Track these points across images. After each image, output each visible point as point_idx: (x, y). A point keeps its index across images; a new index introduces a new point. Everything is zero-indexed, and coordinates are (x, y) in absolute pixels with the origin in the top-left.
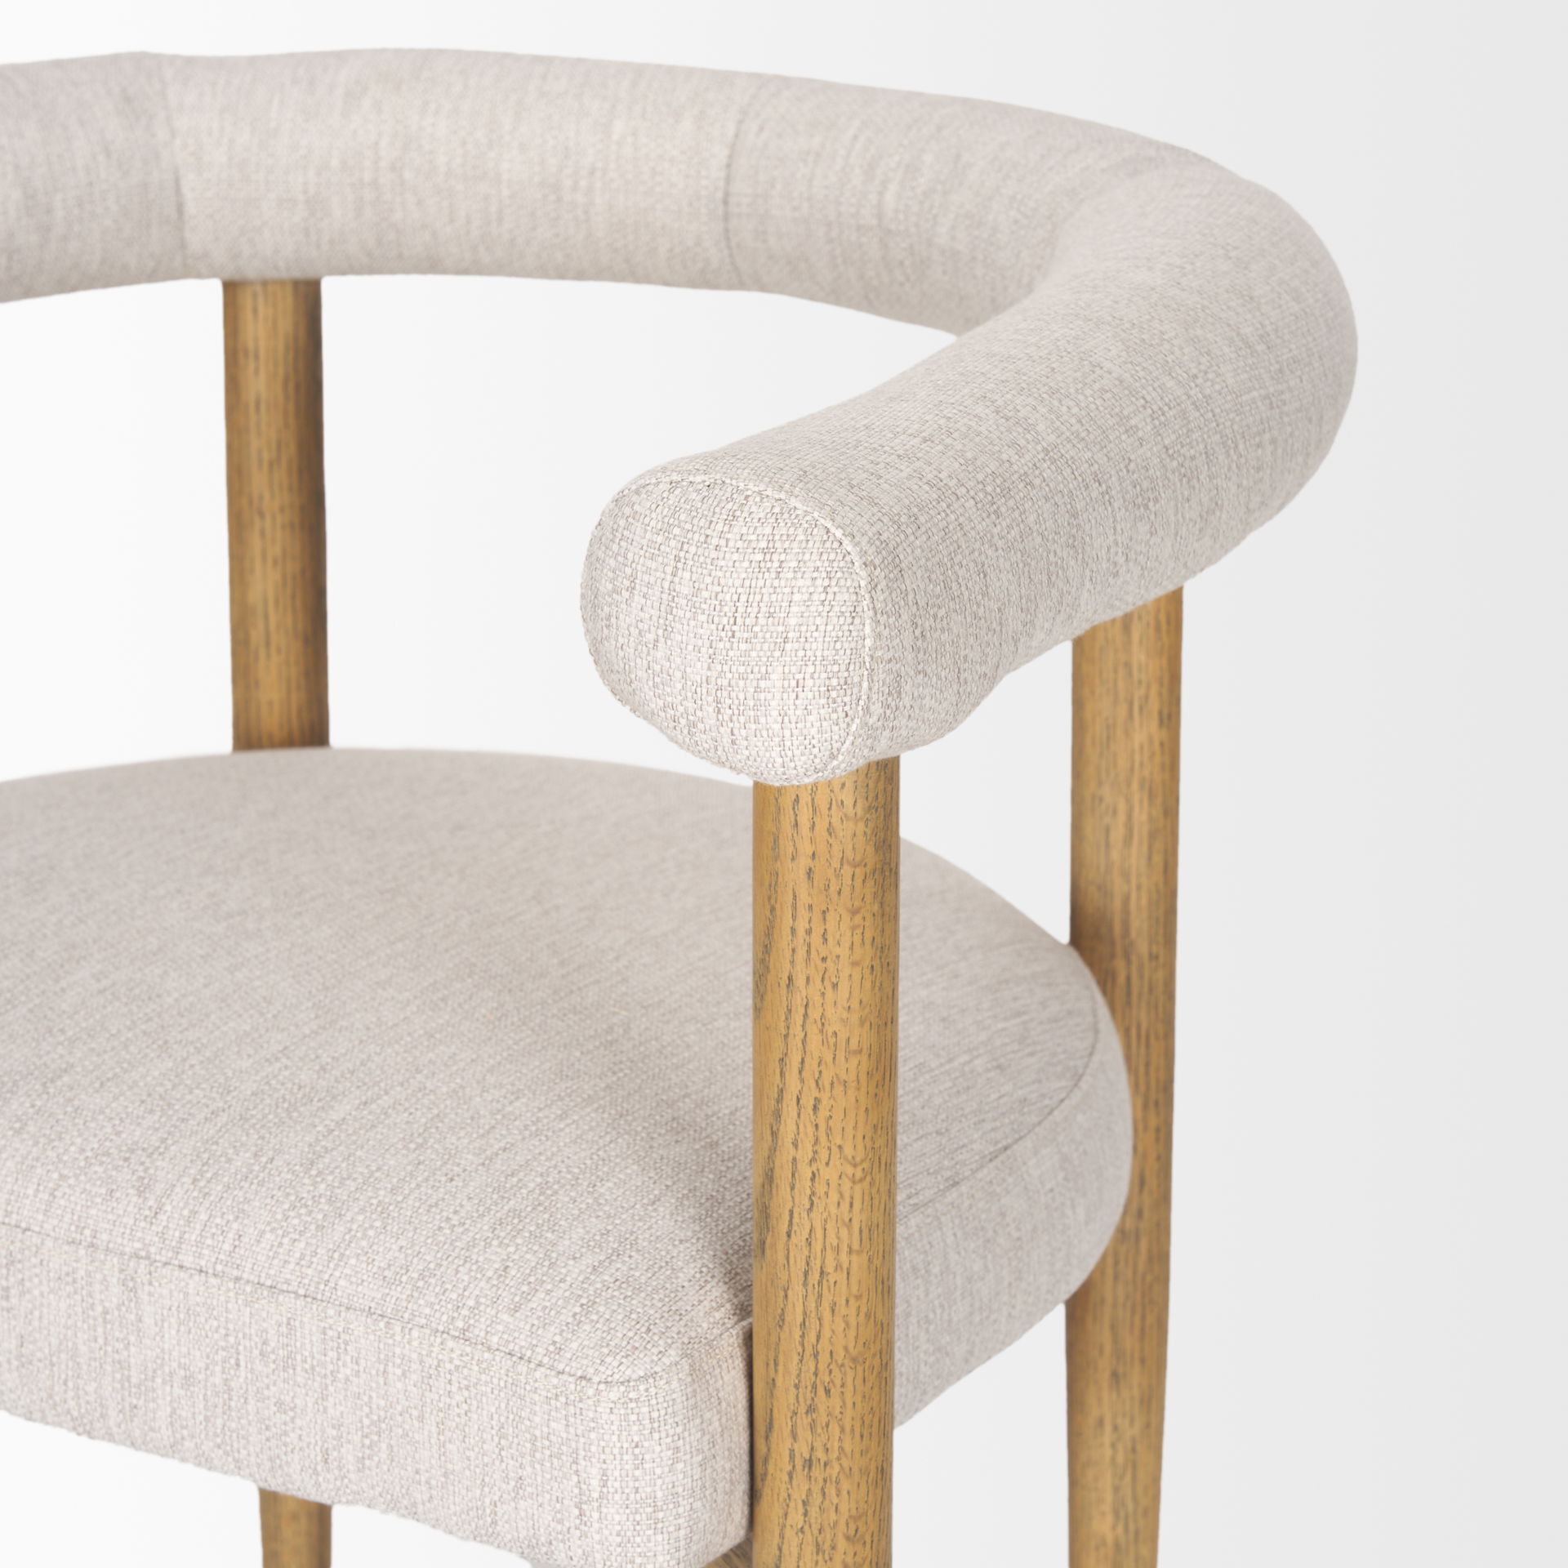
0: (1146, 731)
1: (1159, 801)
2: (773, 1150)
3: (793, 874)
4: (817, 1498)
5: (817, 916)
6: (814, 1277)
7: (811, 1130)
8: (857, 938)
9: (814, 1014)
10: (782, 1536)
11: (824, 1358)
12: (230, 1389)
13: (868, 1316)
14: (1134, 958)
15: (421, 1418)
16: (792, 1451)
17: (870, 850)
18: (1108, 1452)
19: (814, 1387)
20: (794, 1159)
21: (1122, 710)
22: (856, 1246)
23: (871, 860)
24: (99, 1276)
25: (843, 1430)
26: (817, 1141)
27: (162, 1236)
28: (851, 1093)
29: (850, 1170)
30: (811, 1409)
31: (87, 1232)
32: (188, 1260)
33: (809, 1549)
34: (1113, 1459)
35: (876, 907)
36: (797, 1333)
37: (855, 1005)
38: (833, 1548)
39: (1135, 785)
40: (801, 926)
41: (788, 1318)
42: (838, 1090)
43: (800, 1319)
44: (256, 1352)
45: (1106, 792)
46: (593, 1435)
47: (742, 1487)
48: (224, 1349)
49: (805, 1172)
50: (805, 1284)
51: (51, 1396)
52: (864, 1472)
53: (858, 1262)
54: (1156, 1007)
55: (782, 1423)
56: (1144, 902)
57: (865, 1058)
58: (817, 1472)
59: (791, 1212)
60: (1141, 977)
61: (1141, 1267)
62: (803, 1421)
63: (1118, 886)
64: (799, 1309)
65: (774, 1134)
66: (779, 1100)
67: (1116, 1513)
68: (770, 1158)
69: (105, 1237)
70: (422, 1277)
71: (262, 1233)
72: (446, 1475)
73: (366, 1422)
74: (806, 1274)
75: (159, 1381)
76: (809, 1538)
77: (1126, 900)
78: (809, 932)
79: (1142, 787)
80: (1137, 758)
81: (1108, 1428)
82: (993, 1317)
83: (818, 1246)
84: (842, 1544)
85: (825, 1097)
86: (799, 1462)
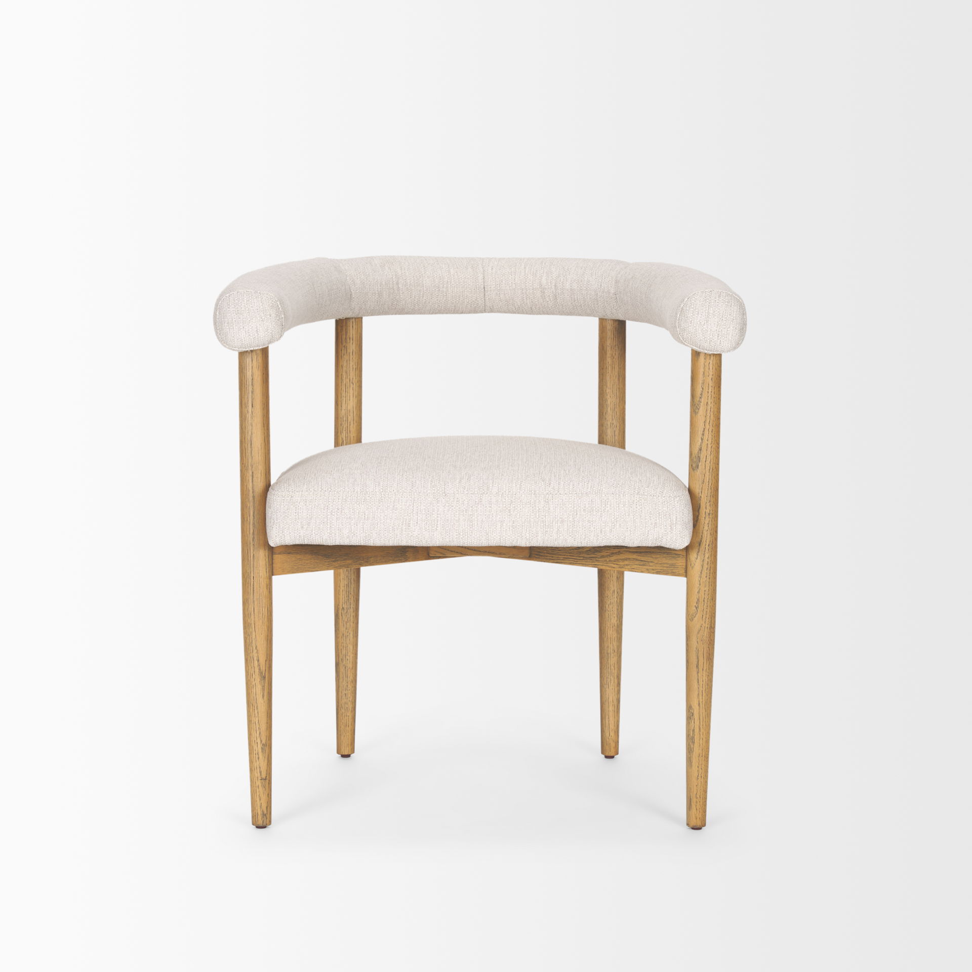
7: (711, 436)
10: (702, 533)
16: (705, 512)
20: (707, 444)
43: (708, 481)
44: (582, 510)
48: (573, 511)
51: (521, 535)
59: (706, 456)
67: (617, 617)
73: (613, 520)
74: (709, 470)
75: (554, 523)
76: (709, 532)
81: (616, 593)
86: (707, 514)
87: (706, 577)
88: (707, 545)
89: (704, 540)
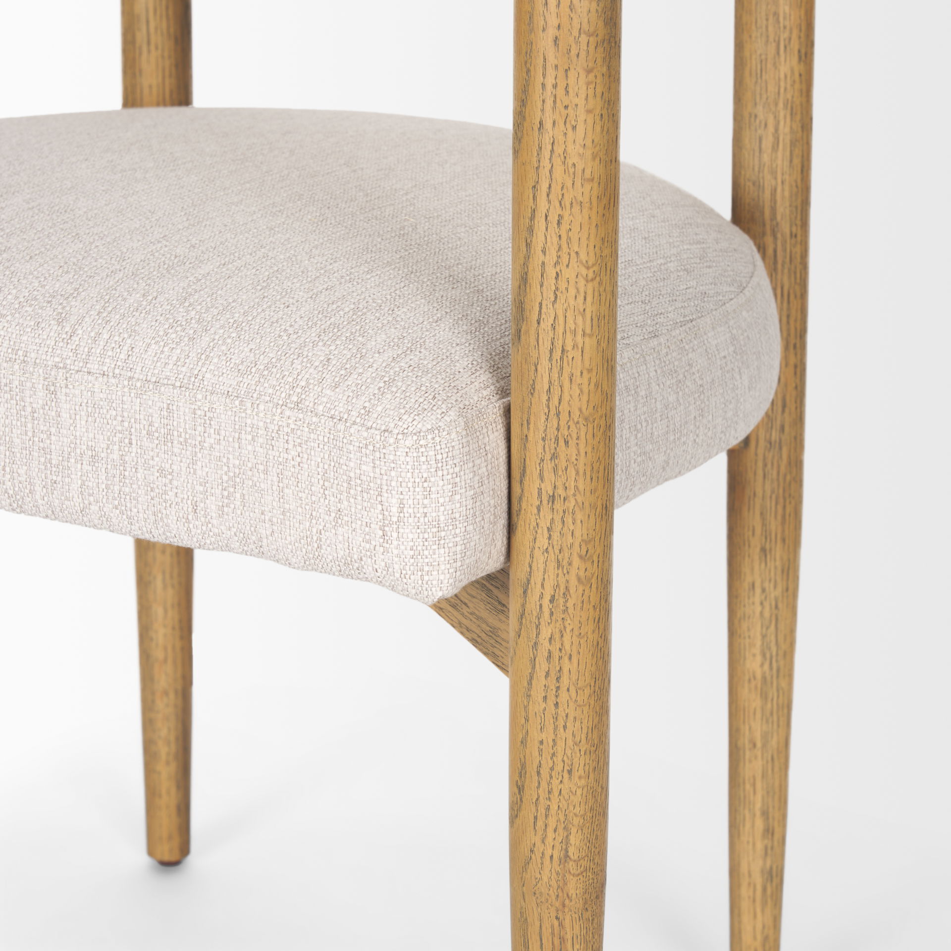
0: (788, 65)
1: (798, 117)
2: (527, 257)
3: (544, 43)
4: (558, 526)
5: (561, 73)
6: (557, 354)
7: (555, 239)
8: (591, 92)
9: (559, 150)
10: (532, 556)
11: (564, 417)
12: (125, 462)
13: (597, 385)
14: (779, 236)
15: (266, 472)
16: (540, 490)
17: (601, 24)
18: (758, 609)
19: (557, 439)
20: (543, 263)
21: (772, 48)
22: (588, 331)
23: (602, 32)
24: (29, 385)
25: (577, 473)
26: (560, 248)
27: (75, 351)
28: (586, 211)
29: (584, 271)
30: (554, 456)
31: (20, 353)
32: (94, 367)
33: (552, 565)
34: (761, 613)
35: (605, 69)
36: (544, 398)
37: (589, 143)
38: (570, 564)
39: (781, 105)
40: (550, 81)
41: (537, 387)
42: (576, 209)
43: (546, 387)
44: (144, 432)
45: (760, 110)
46: (393, 473)
47: (503, 522)
48: (120, 432)
49: (551, 272)
50: (550, 359)
52: (593, 507)
53: (590, 343)
54: (795, 273)
55: (533, 469)
56: (787, 194)
57: (596, 185)
58: (558, 505)
59: (541, 304)
60: (785, 250)
61: (783, 468)
62: (548, 466)
63: (768, 181)
64: (546, 380)
65: (528, 245)
66: (532, 218)
68: (525, 264)
69: (33, 355)
70: (266, 368)
71: (149, 345)
72: (283, 513)
73: (225, 478)
74: (551, 351)
75: (73, 460)
76: (552, 557)
77: (774, 191)
78: (555, 86)
79: (785, 107)
80: (782, 84)
82: (683, 439)
83: (560, 330)
84: (576, 562)
85: (566, 214)
86: (545, 498)
87: (545, 698)
88: (547, 598)
89: (537, 578)
